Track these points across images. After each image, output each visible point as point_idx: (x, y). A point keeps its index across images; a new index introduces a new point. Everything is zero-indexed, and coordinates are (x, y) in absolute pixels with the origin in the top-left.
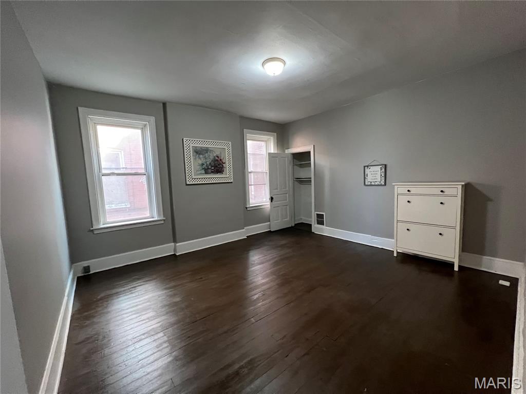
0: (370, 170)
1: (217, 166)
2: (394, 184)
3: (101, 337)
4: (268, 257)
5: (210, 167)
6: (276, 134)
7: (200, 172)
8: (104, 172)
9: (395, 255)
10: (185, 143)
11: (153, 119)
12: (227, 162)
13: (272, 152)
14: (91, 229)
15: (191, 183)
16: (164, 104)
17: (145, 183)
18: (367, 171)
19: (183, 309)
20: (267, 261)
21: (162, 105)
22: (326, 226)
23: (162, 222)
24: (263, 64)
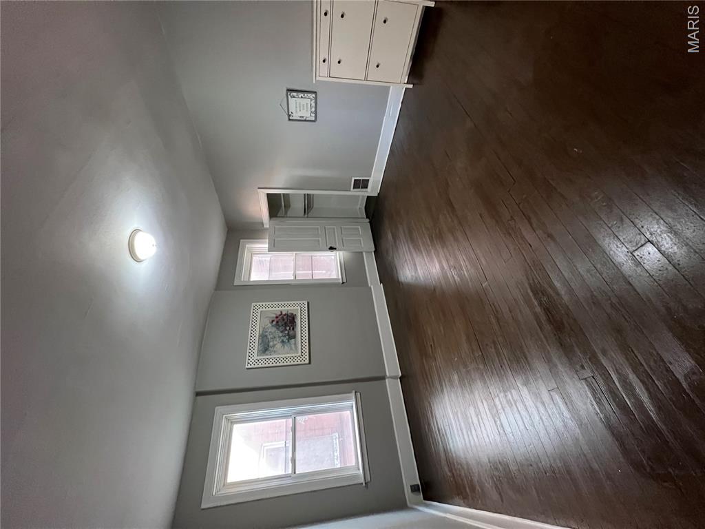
0: (294, 112)
1: (286, 323)
2: (314, 82)
3: (496, 473)
4: (408, 257)
5: (287, 332)
6: (241, 240)
7: (293, 346)
8: (290, 471)
9: (411, 86)
10: (253, 366)
11: (218, 410)
12: (280, 308)
13: (267, 246)
14: (364, 484)
15: (307, 357)
16: (198, 394)
17: (306, 417)
18: (295, 116)
19: (468, 372)
20: (413, 259)
21: (199, 398)
22: (370, 177)
23: (358, 394)
24: (138, 261)
